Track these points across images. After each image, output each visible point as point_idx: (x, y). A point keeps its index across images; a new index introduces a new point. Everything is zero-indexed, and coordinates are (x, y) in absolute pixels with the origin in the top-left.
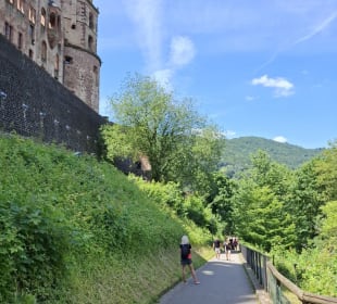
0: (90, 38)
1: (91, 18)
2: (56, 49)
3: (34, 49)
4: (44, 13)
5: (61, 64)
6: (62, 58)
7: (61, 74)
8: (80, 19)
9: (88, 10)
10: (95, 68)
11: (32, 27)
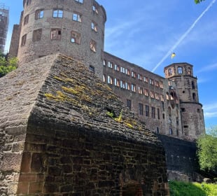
3: (165, 113)
4: (167, 93)
7: (180, 119)
9: (190, 81)
10: (199, 109)
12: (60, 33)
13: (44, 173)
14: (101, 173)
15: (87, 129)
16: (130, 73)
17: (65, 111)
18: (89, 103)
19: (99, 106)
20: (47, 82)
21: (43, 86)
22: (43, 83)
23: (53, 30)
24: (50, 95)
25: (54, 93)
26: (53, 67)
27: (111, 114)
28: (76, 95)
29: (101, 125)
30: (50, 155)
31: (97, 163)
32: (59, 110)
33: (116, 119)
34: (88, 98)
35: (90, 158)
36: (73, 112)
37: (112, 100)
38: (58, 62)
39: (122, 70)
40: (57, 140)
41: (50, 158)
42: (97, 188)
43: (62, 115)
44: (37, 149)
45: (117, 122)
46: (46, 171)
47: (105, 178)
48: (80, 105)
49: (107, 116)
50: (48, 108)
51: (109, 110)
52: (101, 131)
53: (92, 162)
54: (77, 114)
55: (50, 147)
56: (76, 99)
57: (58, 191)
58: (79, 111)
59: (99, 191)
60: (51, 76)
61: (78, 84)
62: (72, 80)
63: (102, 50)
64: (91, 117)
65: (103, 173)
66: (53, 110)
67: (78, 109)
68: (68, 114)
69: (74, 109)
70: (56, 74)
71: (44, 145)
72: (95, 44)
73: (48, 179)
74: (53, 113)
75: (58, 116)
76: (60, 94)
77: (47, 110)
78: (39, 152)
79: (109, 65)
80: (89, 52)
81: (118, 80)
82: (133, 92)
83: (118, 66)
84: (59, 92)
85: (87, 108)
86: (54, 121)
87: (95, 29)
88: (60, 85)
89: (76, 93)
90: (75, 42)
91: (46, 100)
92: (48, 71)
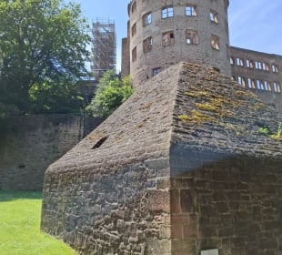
12: (172, 36)
13: (196, 213)
14: (265, 211)
15: (239, 155)
16: (270, 68)
17: (207, 135)
18: (233, 120)
19: (247, 122)
20: (178, 101)
21: (175, 107)
22: (174, 103)
23: (164, 34)
24: (186, 117)
25: (189, 114)
26: (181, 81)
27: (265, 131)
28: (214, 111)
29: (256, 148)
30: (200, 191)
31: (260, 198)
32: (199, 134)
33: (272, 136)
34: (231, 113)
35: (248, 192)
36: (216, 134)
37: (261, 111)
38: (185, 73)
39: (258, 66)
40: (205, 172)
41: (200, 195)
42: (263, 231)
43: (205, 140)
44: (184, 185)
45: (276, 140)
46: (198, 210)
47: (272, 218)
48: (222, 124)
49: (261, 134)
50: (186, 133)
51: (261, 125)
52: (257, 156)
53: (253, 197)
54: (222, 136)
55: (198, 181)
56: (216, 116)
58: (223, 132)
59: (266, 235)
60: (181, 93)
61: (214, 97)
62: (205, 93)
63: (227, 45)
64: (240, 138)
65: (269, 211)
66: (193, 134)
67: (221, 130)
68: (211, 138)
69: (216, 130)
70: (185, 88)
71: (192, 180)
72: (217, 39)
73: (202, 220)
74: (194, 139)
75: (200, 142)
76: (196, 114)
77: (187, 136)
78: (187, 188)
79: (239, 62)
80: (210, 52)
81: (253, 80)
82: (277, 93)
83: (251, 61)
84: (194, 111)
85: (232, 126)
86: (197, 149)
87: (216, 20)
88: (193, 101)
89: (214, 108)
90: (192, 43)
91: (183, 124)
92: (176, 88)
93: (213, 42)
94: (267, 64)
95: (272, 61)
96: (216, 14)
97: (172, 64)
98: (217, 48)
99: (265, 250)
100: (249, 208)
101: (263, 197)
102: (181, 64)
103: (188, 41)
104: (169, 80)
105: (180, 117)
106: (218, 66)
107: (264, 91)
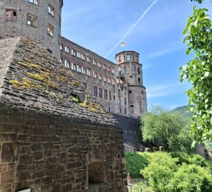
0: (139, 79)
1: (139, 69)
2: (124, 90)
3: (116, 95)
4: (118, 78)
5: (127, 95)
6: (127, 92)
7: (127, 99)
8: (134, 72)
9: (137, 67)
10: (142, 92)
11: (114, 86)
12: (15, 14)
13: (15, 162)
14: (70, 156)
15: (56, 115)
16: (86, 59)
17: (33, 98)
18: (55, 90)
19: (65, 92)
20: (11, 68)
21: (8, 72)
22: (7, 69)
23: (7, 10)
24: (17, 82)
25: (20, 80)
26: (16, 52)
27: (76, 100)
28: (42, 81)
29: (69, 111)
30: (21, 144)
31: (67, 147)
32: (27, 97)
33: (81, 104)
34: (54, 84)
35: (60, 143)
36: (41, 99)
37: (76, 86)
38: (21, 46)
39: (79, 55)
40: (28, 128)
41: (21, 147)
42: (66, 170)
43: (31, 103)
44: (7, 139)
45: (82, 107)
46: (17, 159)
47: (74, 160)
48: (47, 92)
49: (74, 102)
50: (15, 96)
51: (74, 96)
52: (69, 116)
53: (62, 146)
54: (45, 100)
55: (21, 136)
56: (43, 85)
57: (30, 178)
58: (47, 98)
59: (68, 173)
60: (15, 62)
61: (43, 70)
62: (36, 66)
63: (59, 35)
64: (59, 104)
65: (72, 156)
66: (21, 97)
67: (45, 96)
68: (36, 101)
69: (42, 95)
70: (19, 59)
71: (15, 135)
72: (52, 28)
73: (19, 168)
74: (22, 101)
75: (27, 104)
76: (26, 81)
77: (15, 98)
78: (10, 142)
79: (66, 49)
80: (46, 36)
81: (75, 64)
82: (88, 76)
83: (74, 51)
84: (25, 78)
85: (54, 94)
86: (23, 109)
87: (52, 14)
88: (25, 71)
89: (42, 79)
90: (32, 25)
91: (13, 88)
92: (11, 57)
93: (49, 29)
94: (84, 56)
95: (87, 54)
96: (53, 9)
97: (12, 37)
98: (51, 34)
99: (66, 184)
100: (58, 155)
101: (70, 146)
102: (19, 39)
103: (29, 23)
104: (6, 48)
105: (11, 81)
106: (51, 49)
107: (80, 73)
